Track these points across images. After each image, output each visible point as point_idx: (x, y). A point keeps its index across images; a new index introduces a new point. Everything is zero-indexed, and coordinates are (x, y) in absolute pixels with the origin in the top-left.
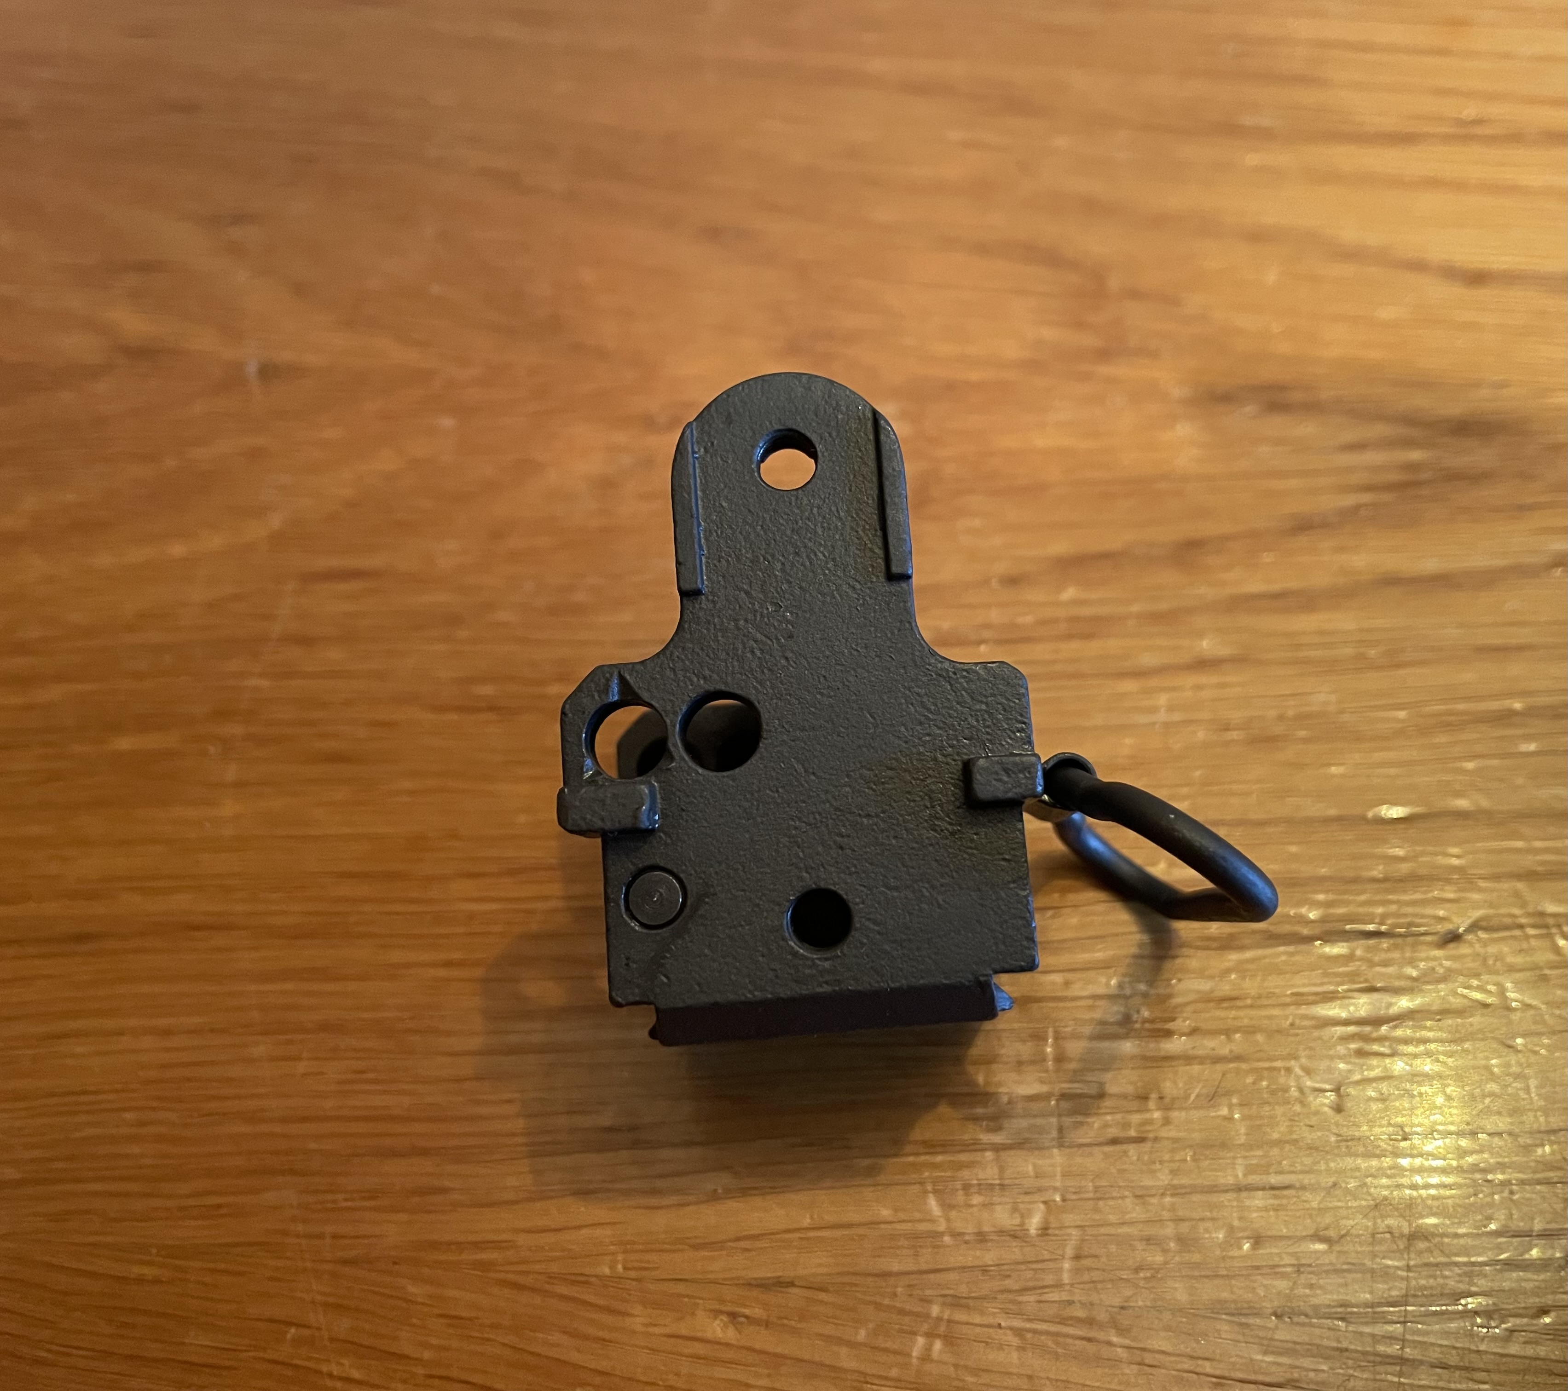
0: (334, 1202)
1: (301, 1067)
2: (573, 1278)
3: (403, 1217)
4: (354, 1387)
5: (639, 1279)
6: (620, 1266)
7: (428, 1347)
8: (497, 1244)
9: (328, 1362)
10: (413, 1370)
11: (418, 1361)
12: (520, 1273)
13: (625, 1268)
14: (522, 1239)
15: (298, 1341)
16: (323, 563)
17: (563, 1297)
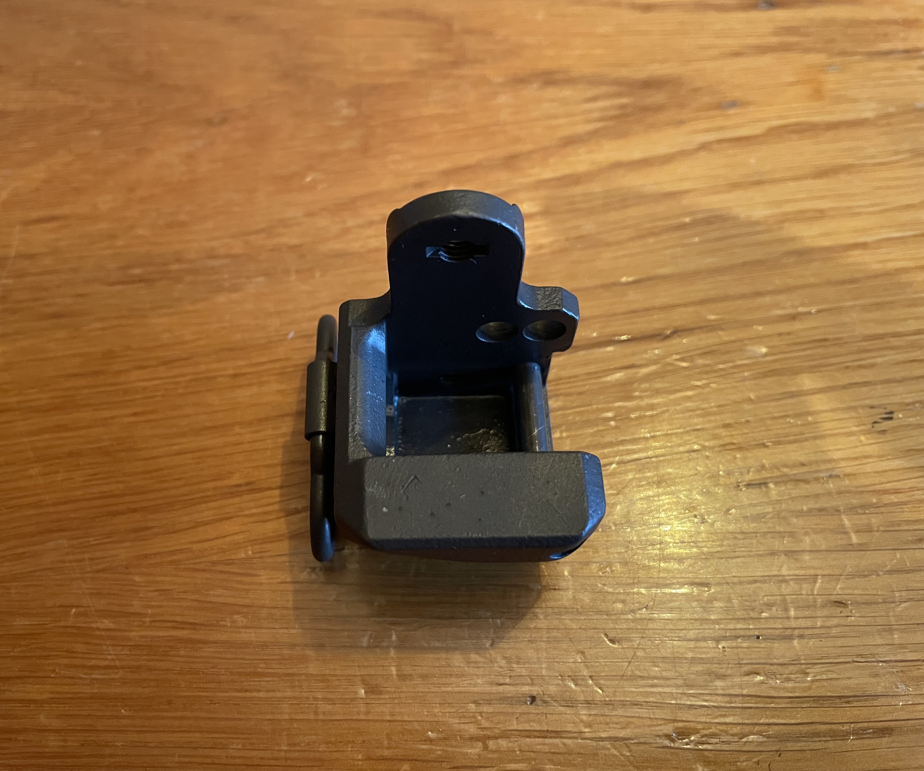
0: (88, 542)
1: (60, 477)
2: (226, 562)
3: (128, 544)
4: (112, 633)
5: (261, 558)
6: (250, 552)
7: (152, 607)
8: (181, 551)
9: (96, 622)
10: (143, 619)
11: (146, 615)
12: (196, 563)
13: (253, 553)
14: (195, 547)
15: (78, 615)
16: (34, 215)
17: (221, 572)
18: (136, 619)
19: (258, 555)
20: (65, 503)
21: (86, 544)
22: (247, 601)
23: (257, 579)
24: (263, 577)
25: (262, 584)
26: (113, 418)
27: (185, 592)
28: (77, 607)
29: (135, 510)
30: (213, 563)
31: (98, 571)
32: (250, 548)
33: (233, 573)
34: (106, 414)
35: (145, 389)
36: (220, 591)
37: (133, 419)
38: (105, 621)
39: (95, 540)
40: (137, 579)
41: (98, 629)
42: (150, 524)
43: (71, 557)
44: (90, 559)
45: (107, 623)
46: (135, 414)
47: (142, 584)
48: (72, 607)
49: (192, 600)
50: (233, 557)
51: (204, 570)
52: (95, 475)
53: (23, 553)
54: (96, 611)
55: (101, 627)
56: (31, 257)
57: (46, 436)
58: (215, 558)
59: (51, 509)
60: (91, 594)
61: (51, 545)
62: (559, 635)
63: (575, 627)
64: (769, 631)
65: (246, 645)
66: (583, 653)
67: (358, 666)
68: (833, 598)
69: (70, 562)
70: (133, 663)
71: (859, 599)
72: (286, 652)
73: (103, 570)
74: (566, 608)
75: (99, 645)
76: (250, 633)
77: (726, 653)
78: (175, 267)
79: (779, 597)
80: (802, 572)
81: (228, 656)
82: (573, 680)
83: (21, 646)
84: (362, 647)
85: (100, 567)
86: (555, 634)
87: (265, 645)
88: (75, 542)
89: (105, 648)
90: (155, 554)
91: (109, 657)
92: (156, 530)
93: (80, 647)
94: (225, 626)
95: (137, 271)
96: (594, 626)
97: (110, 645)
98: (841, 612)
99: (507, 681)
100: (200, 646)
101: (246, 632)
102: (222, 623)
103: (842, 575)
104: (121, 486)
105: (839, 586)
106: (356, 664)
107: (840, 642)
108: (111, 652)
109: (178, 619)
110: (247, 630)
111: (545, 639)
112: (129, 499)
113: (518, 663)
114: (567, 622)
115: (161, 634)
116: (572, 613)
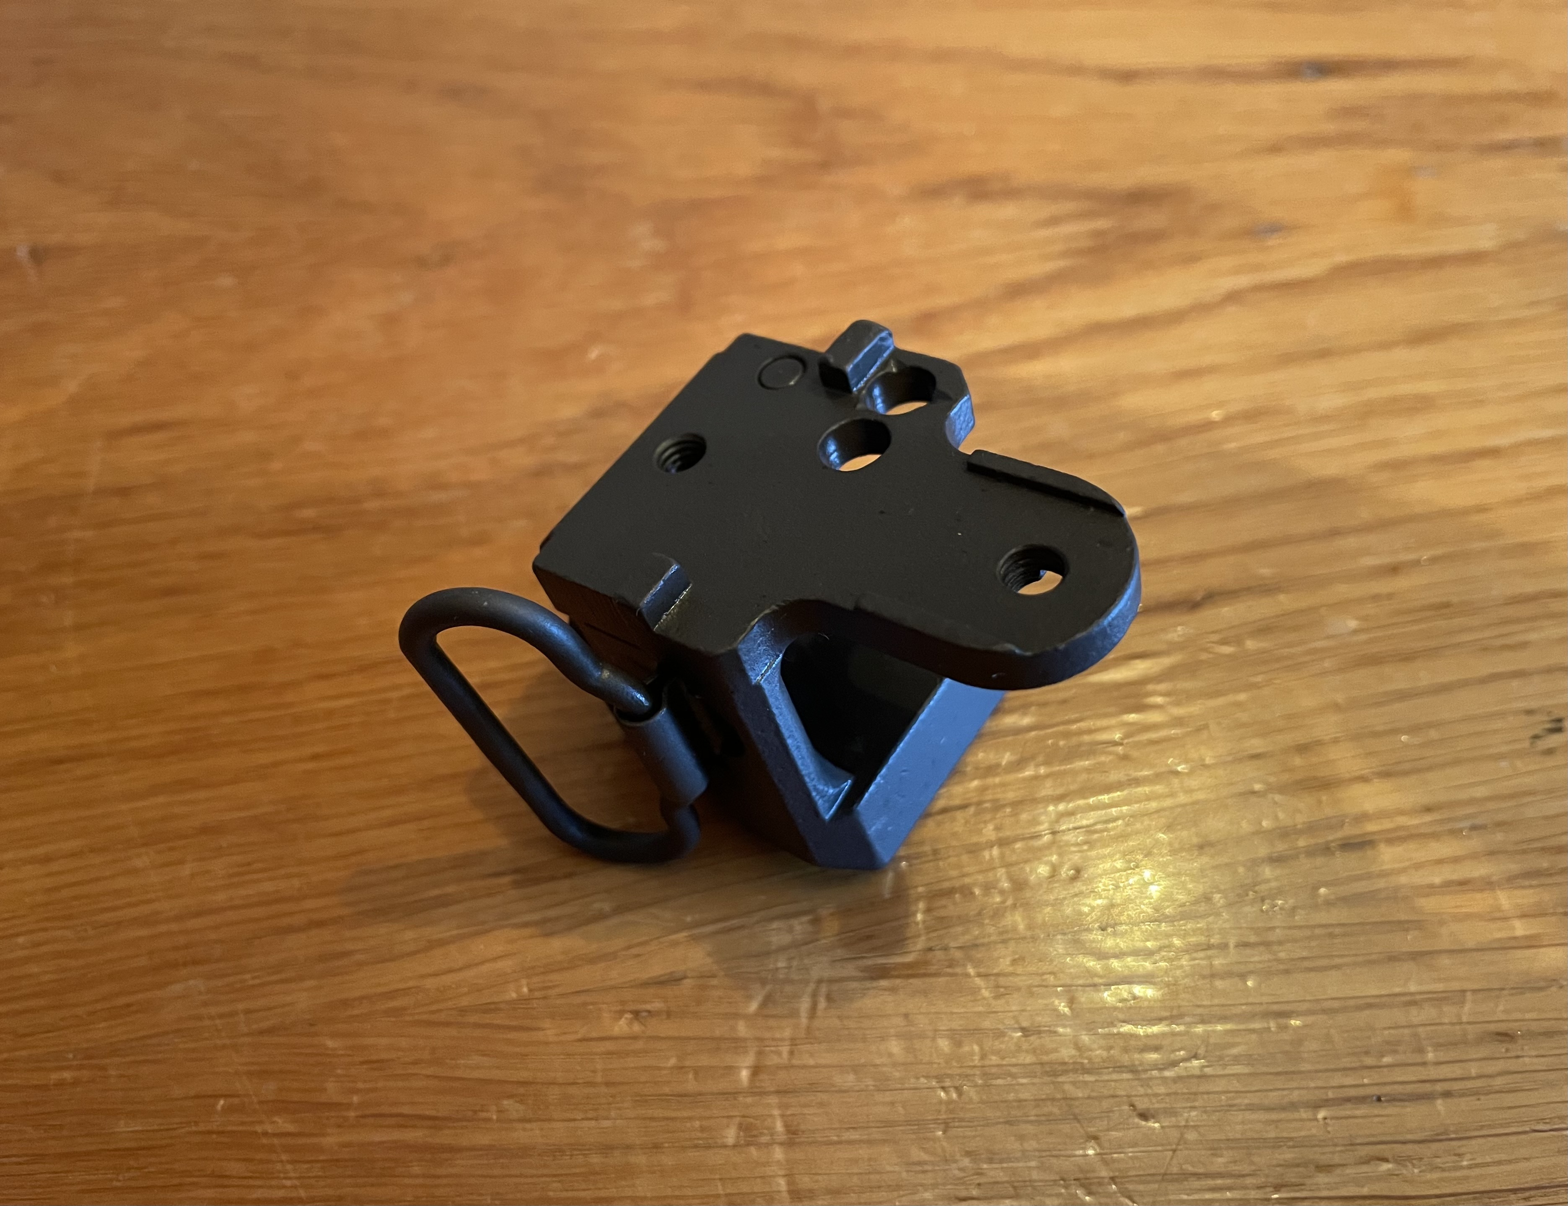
0: (241, 983)
1: (187, 871)
2: (483, 1008)
3: (311, 984)
4: (290, 1141)
5: (545, 998)
6: (525, 990)
7: (356, 1091)
8: (406, 992)
9: (261, 1122)
10: (345, 1114)
11: (349, 1106)
12: (433, 1012)
13: (530, 990)
14: (430, 983)
15: (229, 1110)
16: (126, 420)
17: (477, 1026)
18: (333, 1114)
19: (537, 994)
20: (199, 914)
21: (238, 986)
22: (524, 1075)
23: (539, 1036)
24: (549, 1032)
25: (547, 1043)
26: (275, 764)
27: (415, 1063)
28: (225, 1096)
29: (320, 924)
30: (463, 1011)
31: (262, 1032)
32: (524, 982)
33: (499, 1027)
34: (264, 758)
35: (330, 714)
36: (476, 1059)
37: (311, 766)
38: (276, 1119)
39: (254, 978)
40: (330, 1043)
41: (265, 1134)
42: (349, 946)
43: (213, 1010)
44: (248, 1012)
45: (283, 1124)
46: (315, 757)
47: (341, 1052)
48: (218, 1097)
49: (428, 1076)
50: (495, 999)
51: (447, 1024)
52: (249, 864)
53: (128, 1005)
54: (261, 1102)
55: (270, 1131)
56: (123, 492)
57: (161, 799)
58: (465, 1002)
59: (174, 927)
60: (250, 1074)
61: (177, 988)
62: (1056, 1110)
63: (1080, 1095)
64: (1396, 1087)
65: (525, 1151)
66: (1095, 1138)
67: (721, 1179)
68: (1492, 1027)
69: (211, 1018)
70: (330, 1192)
71: (1534, 1027)
72: (596, 1160)
73: (270, 1031)
74: (1065, 1063)
75: (268, 1162)
76: (532, 1130)
77: (1329, 1129)
78: (372, 505)
79: (1406, 1031)
80: (1440, 987)
81: (497, 1171)
82: (1083, 1186)
83: (129, 1169)
84: (725, 1146)
85: (265, 1025)
86: (1049, 1108)
87: (557, 1151)
88: (219, 983)
89: (279, 1166)
90: (362, 998)
91: (288, 1183)
92: (359, 957)
93: (236, 1168)
94: (489, 1120)
95: (309, 513)
96: (1111, 1092)
97: (289, 1162)
98: (1507, 1050)
99: (975, 1193)
100: (445, 1156)
101: (524, 1130)
102: (484, 1115)
103: (1503, 989)
104: (296, 882)
105: (1501, 1008)
106: (717, 1176)
107: (1509, 1099)
108: (292, 1175)
109: (406, 1110)
110: (528, 1126)
111: (1032, 1118)
112: (309, 904)
113: (990, 1161)
114: (1067, 1087)
115: (378, 1137)
116: (1075, 1071)
